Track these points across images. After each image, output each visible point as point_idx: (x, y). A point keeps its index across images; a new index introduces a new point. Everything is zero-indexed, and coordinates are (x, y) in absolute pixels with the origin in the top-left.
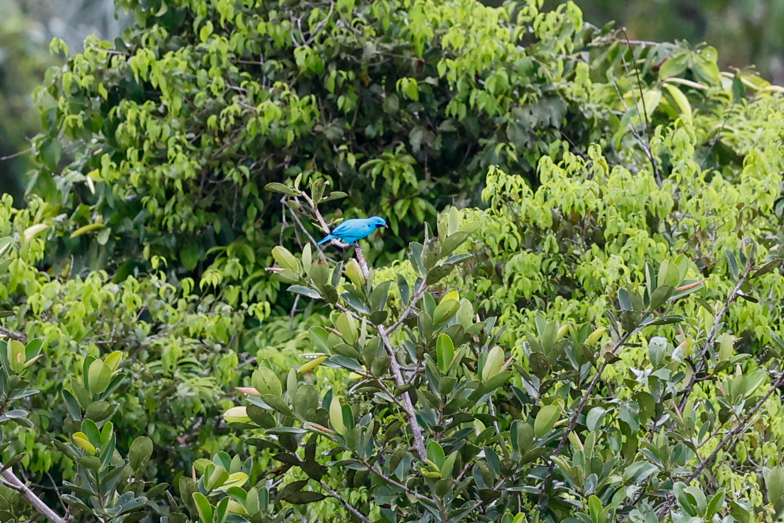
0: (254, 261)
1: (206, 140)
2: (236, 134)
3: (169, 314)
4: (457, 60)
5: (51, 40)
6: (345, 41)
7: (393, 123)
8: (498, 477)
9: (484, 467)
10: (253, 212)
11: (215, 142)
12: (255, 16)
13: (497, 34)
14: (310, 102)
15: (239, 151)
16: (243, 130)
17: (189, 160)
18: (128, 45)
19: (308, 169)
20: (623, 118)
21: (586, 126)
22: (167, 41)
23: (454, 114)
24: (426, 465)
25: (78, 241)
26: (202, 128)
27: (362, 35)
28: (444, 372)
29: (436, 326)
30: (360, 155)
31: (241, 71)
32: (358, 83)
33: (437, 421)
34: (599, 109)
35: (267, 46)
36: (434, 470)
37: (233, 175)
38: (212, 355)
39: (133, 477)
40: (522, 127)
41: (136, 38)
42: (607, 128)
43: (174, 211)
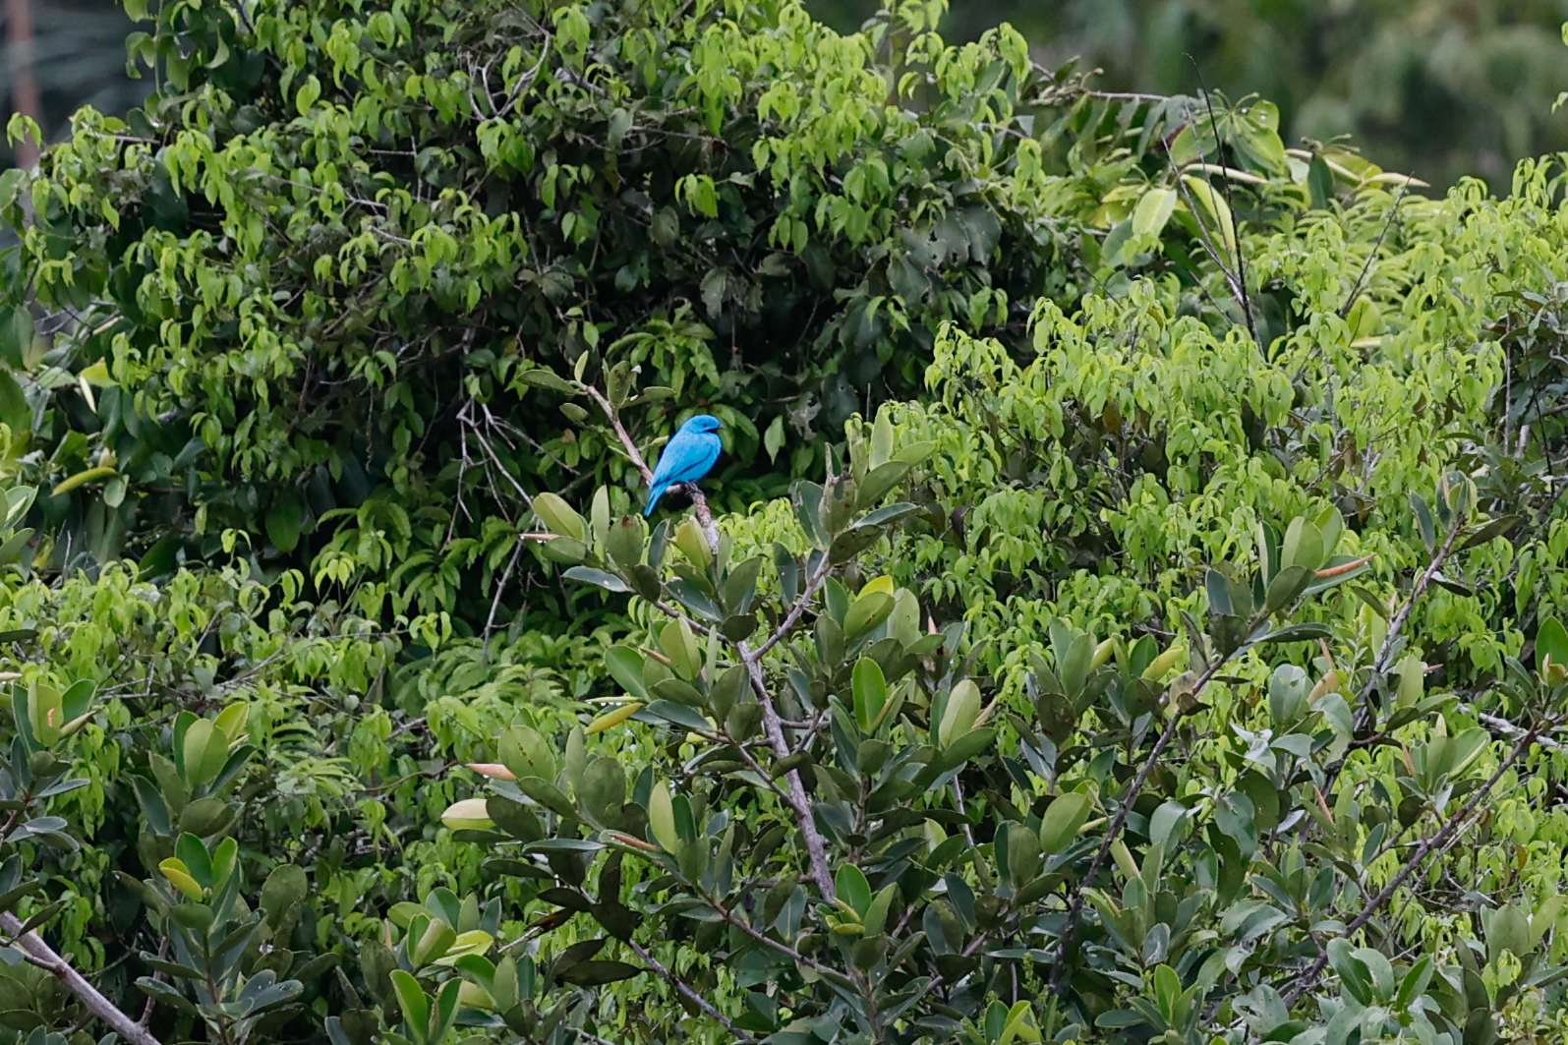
0: (409, 534)
1: (310, 302)
2: (368, 289)
3: (253, 639)
4: (788, 140)
5: (9, 118)
6: (573, 108)
7: (667, 263)
8: (971, 932)
9: (946, 911)
10: (403, 438)
11: (329, 307)
12: (400, 63)
13: (863, 86)
14: (510, 226)
15: (376, 322)
16: (383, 282)
17: (281, 342)
18: (155, 125)
19: (508, 355)
20: (1106, 242)
21: (1038, 260)
22: (231, 114)
23: (785, 244)
24: (835, 909)
25: (66, 501)
26: (303, 280)
27: (606, 96)
28: (868, 732)
29: (851, 643)
30: (607, 326)
31: (373, 170)
32: (598, 188)
33: (853, 826)
34: (1062, 227)
35: (425, 121)
36: (849, 919)
37: (364, 369)
38: (341, 715)
39: (268, 942)
40: (917, 266)
41: (170, 110)
42: (1076, 264)
43: (253, 442)
